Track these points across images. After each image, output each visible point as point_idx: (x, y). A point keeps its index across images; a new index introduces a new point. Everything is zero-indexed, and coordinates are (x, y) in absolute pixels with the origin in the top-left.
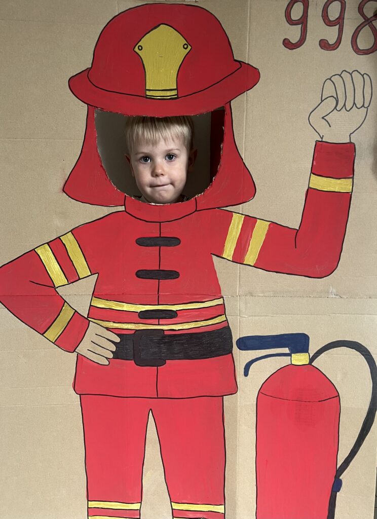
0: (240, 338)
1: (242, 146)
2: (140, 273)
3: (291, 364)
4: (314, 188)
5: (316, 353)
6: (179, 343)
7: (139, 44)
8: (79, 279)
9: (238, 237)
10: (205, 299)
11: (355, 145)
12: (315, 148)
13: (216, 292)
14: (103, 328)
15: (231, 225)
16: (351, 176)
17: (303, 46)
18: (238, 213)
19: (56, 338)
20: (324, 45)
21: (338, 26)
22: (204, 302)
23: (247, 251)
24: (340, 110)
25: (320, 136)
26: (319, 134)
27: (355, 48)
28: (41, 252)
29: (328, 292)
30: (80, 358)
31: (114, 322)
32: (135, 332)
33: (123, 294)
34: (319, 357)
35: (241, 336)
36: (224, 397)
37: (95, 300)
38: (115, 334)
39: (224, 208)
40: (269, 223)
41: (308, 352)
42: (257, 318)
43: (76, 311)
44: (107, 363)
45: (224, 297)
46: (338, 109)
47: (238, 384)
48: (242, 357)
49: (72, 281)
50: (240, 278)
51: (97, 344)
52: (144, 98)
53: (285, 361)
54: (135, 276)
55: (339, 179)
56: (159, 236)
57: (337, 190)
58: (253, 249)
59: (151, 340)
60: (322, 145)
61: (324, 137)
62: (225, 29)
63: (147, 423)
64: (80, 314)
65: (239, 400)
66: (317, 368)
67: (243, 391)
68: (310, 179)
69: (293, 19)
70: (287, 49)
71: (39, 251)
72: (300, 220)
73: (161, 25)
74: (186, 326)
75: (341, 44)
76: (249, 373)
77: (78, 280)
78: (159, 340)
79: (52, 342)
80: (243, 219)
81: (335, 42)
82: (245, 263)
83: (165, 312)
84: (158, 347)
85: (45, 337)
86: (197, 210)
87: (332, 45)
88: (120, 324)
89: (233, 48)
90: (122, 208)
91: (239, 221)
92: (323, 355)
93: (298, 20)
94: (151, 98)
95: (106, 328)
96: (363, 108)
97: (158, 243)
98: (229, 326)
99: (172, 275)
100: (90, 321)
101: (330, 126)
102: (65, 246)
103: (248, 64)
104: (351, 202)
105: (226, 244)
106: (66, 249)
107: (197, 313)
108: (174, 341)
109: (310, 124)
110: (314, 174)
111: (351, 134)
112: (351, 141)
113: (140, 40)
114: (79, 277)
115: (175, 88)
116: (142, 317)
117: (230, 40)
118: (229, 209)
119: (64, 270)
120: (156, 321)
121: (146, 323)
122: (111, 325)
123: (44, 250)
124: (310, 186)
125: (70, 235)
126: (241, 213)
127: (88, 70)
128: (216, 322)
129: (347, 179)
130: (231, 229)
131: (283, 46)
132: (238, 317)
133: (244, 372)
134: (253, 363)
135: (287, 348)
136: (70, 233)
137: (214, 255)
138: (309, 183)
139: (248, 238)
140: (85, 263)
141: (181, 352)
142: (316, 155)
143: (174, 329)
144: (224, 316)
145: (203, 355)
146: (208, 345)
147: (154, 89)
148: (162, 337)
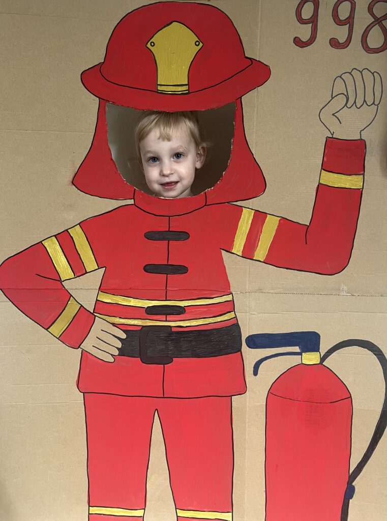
0: (249, 336)
1: (253, 142)
2: (148, 267)
3: (302, 363)
4: (325, 183)
5: (327, 352)
6: (186, 340)
7: (151, 41)
8: (86, 273)
9: (248, 232)
10: (214, 294)
11: (365, 142)
12: (325, 144)
13: (225, 289)
14: (109, 324)
15: (241, 220)
16: (362, 173)
17: (312, 44)
18: (248, 208)
19: (61, 333)
20: (334, 43)
21: (348, 25)
22: (213, 298)
23: (257, 246)
24: (350, 108)
25: (331, 132)
26: (329, 130)
27: (364, 46)
28: (48, 245)
29: (339, 290)
30: (85, 354)
31: (120, 318)
32: (142, 328)
33: (130, 289)
34: (330, 356)
36: (233, 397)
37: (101, 295)
38: (122, 330)
39: (234, 203)
40: (279, 218)
41: (319, 351)
43: (82, 306)
44: (112, 360)
48: (251, 355)
49: (78, 274)
50: (249, 274)
51: (102, 340)
52: (156, 93)
53: (295, 360)
54: (143, 270)
55: (350, 175)
57: (347, 186)
58: (263, 244)
59: (158, 337)
60: (332, 141)
61: (334, 134)
63: (153, 424)
64: (85, 309)
65: (247, 400)
66: (328, 368)
67: (252, 391)
68: (320, 175)
69: (304, 18)
70: (298, 47)
71: (46, 244)
72: (311, 216)
73: (174, 23)
74: (194, 323)
75: (351, 43)
76: (259, 372)
77: (84, 274)
78: (167, 336)
79: (56, 338)
80: (253, 214)
81: (346, 41)
82: (254, 259)
83: (173, 308)
84: (165, 344)
85: (50, 333)
86: (207, 204)
87: (343, 43)
88: (126, 320)
90: (131, 202)
91: (249, 216)
92: (334, 354)
93: (309, 19)
94: (162, 93)
95: (111, 323)
96: (373, 105)
97: (167, 237)
98: (238, 323)
99: (181, 270)
100: (95, 316)
101: (341, 123)
102: (73, 239)
103: (259, 61)
105: (235, 239)
106: (74, 242)
107: (205, 309)
108: (182, 338)
109: (321, 121)
110: (324, 170)
111: (361, 131)
112: (362, 138)
113: (153, 37)
114: (86, 271)
115: (187, 83)
116: (150, 313)
118: (238, 203)
119: (70, 263)
120: (163, 318)
121: (153, 319)
122: (118, 320)
123: (51, 243)
124: (321, 182)
125: (78, 228)
128: (225, 319)
129: (357, 176)
130: (241, 224)
131: (294, 44)
132: (248, 314)
133: (254, 372)
134: (263, 361)
135: (298, 347)
136: (78, 225)
137: (223, 250)
138: (320, 179)
139: (258, 233)
140: (93, 256)
141: (189, 350)
142: (326, 151)
143: (182, 325)
144: (233, 312)
145: (212, 353)
146: (217, 343)
147: (165, 84)
148: (170, 334)
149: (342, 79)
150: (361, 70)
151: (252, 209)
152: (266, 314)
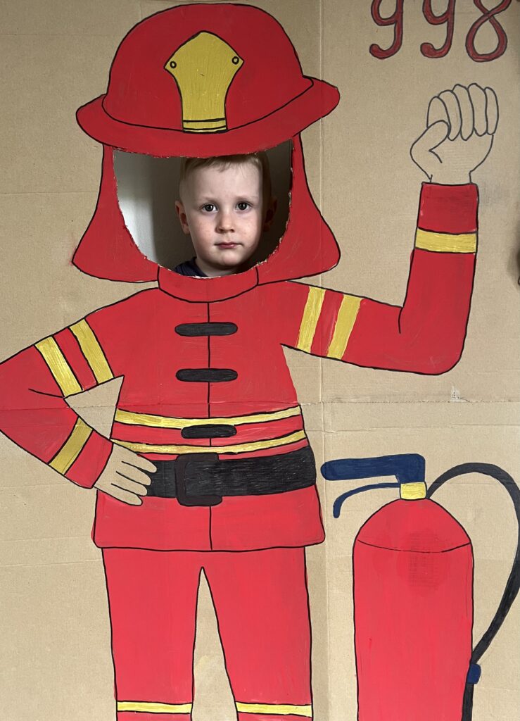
0: (326, 464)
1: (319, 194)
2: (182, 374)
3: (401, 499)
4: (423, 247)
5: (436, 482)
6: (239, 472)
7: (171, 60)
8: (98, 384)
9: (317, 319)
10: (275, 408)
11: (477, 187)
12: (421, 192)
13: (290, 399)
14: (133, 453)
15: (307, 303)
16: (474, 230)
17: (397, 54)
18: (317, 287)
19: (67, 468)
20: (428, 50)
21: (446, 23)
22: (273, 412)
23: (332, 339)
24: (453, 140)
25: (428, 176)
26: (425, 172)
27: (471, 52)
28: (44, 348)
29: (449, 395)
30: (101, 495)
31: (147, 444)
32: (177, 457)
34: (440, 487)
35: (327, 461)
36: (306, 548)
37: (120, 414)
38: (150, 460)
39: (297, 281)
40: (361, 299)
41: (424, 481)
42: (349, 433)
43: (94, 430)
44: (139, 502)
45: (302, 404)
46: (452, 138)
48: (329, 490)
49: (87, 387)
50: (322, 378)
51: (124, 476)
52: (181, 133)
53: (391, 494)
54: (176, 378)
55: (458, 234)
56: (207, 321)
57: (454, 250)
58: (339, 337)
59: (200, 468)
60: (430, 187)
61: (433, 178)
63: (198, 588)
64: (99, 434)
65: (327, 552)
66: (438, 504)
67: (332, 538)
68: (416, 236)
69: (384, 17)
70: (376, 58)
71: (40, 347)
72: (405, 294)
73: (202, 34)
74: (248, 448)
75: (452, 46)
76: (341, 513)
77: (95, 386)
78: (212, 468)
79: (61, 474)
80: (323, 295)
81: (443, 47)
82: (328, 356)
83: (218, 427)
84: (211, 477)
85: (52, 468)
86: (260, 283)
87: (439, 50)
88: (156, 447)
90: (155, 284)
91: (319, 297)
92: (445, 484)
93: (390, 18)
94: (190, 132)
95: (136, 452)
96: (486, 134)
97: (206, 331)
98: (309, 446)
99: (228, 375)
100: (114, 443)
101: (441, 162)
102: (77, 339)
103: (322, 81)
104: (476, 267)
105: (301, 330)
106: (79, 343)
107: (264, 428)
108: (233, 469)
109: (413, 160)
110: (421, 229)
111: (471, 171)
113: (173, 55)
114: (97, 382)
115: (223, 117)
116: (187, 436)
117: (296, 50)
118: (303, 280)
119: (75, 372)
120: (206, 441)
121: (194, 444)
122: (144, 448)
123: (48, 345)
124: (416, 246)
125: (83, 324)
126: (320, 286)
127: (103, 97)
128: (291, 441)
129: (468, 235)
130: (308, 309)
131: (371, 55)
132: (323, 433)
133: (334, 512)
134: (346, 498)
135: (394, 476)
136: (84, 320)
137: (285, 345)
138: (415, 241)
139: (331, 321)
140: (106, 362)
141: (243, 484)
142: (423, 202)
143: (232, 451)
144: (303, 431)
146: (281, 474)
147: (194, 119)
148: (216, 464)
151: (322, 288)
152: (348, 433)
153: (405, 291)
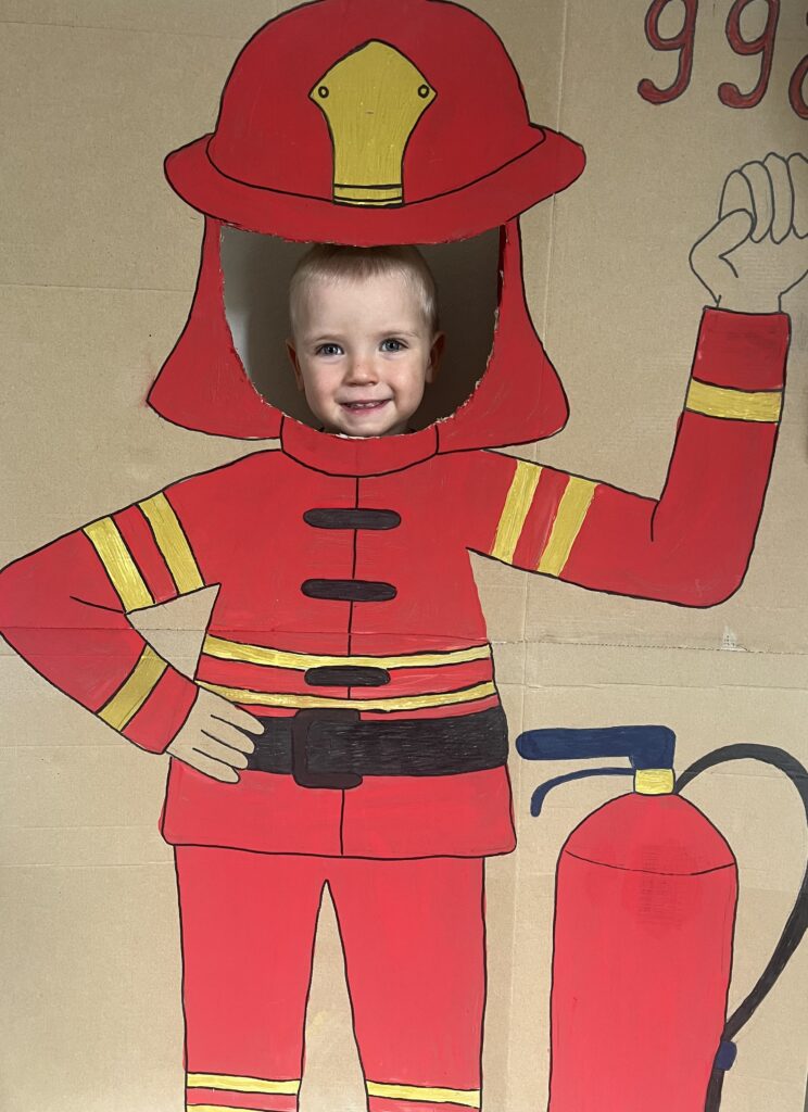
0: (524, 734)
1: (542, 314)
2: (310, 586)
3: (635, 792)
4: (697, 410)
5: (689, 770)
6: (391, 740)
7: (320, 85)
8: (179, 595)
9: (527, 512)
10: (450, 645)
11: (789, 319)
12: (702, 321)
13: (476, 633)
14: (228, 703)
15: (513, 486)
16: (779, 387)
17: (681, 97)
18: (529, 461)
19: (125, 722)
20: (729, 95)
21: (760, 55)
22: (448, 653)
23: (547, 543)
24: (760, 241)
25: (714, 297)
26: (711, 292)
27: (796, 103)
28: (97, 534)
29: (720, 639)
30: (177, 767)
31: (251, 691)
32: (297, 714)
33: (273, 630)
34: (696, 778)
35: (528, 730)
36: (487, 859)
37: (211, 642)
38: (254, 716)
39: (499, 450)
40: (596, 484)
41: (671, 767)
42: (563, 690)
43: (169, 665)
44: (235, 778)
45: (493, 642)
46: (756, 239)
47: (518, 831)
48: (526, 774)
49: (162, 599)
50: (527, 602)
51: (212, 737)
52: (331, 205)
53: (620, 785)
54: (301, 592)
55: (753, 392)
56: (354, 506)
57: (746, 416)
58: (558, 541)
59: (332, 731)
60: (716, 316)
61: (722, 300)
62: (510, 54)
63: (319, 911)
64: (178, 672)
65: (517, 865)
66: (690, 803)
67: (527, 847)
68: (687, 391)
69: (664, 37)
70: (648, 103)
71: (92, 532)
72: (665, 480)
74: (408, 704)
75: (766, 95)
76: (543, 808)
77: (175, 598)
78: (350, 731)
79: (117, 731)
80: (538, 475)
81: (754, 91)
82: (539, 570)
83: (363, 671)
85: (103, 720)
86: (439, 451)
87: (747, 95)
88: (264, 696)
89: (527, 98)
90: (276, 444)
91: (531, 478)
92: (703, 773)
93: (674, 39)
94: (345, 204)
95: (233, 703)
97: (352, 521)
98: (500, 706)
99: (382, 591)
100: (199, 687)
101: (737, 276)
102: (149, 523)
103: (560, 133)
105: (499, 529)
106: (152, 530)
107: (432, 676)
108: (381, 735)
109: (693, 270)
110: (697, 379)
111: (782, 293)
112: (783, 309)
113: (325, 75)
114: (178, 592)
115: (399, 182)
116: (313, 681)
117: (522, 80)
118: (508, 451)
119: (146, 575)
120: (343, 692)
121: (322, 694)
122: (246, 696)
123: (103, 530)
124: (688, 406)
125: (160, 500)
126: (534, 460)
127: (209, 138)
128: (473, 697)
129: (769, 394)
130: (513, 495)
131: (639, 96)
132: (522, 687)
133: (532, 808)
134: (551, 787)
135: (627, 758)
136: (161, 494)
137: (473, 550)
138: (686, 400)
139: (548, 517)
140: (193, 561)
141: (396, 759)
142: (703, 339)
143: (382, 708)
144: (492, 683)
145: (444, 768)
146: (455, 746)
147: (351, 184)
148: (356, 726)
149: (744, 176)
150: (786, 157)
151: (537, 464)
152: (561, 689)
153: (665, 477)
